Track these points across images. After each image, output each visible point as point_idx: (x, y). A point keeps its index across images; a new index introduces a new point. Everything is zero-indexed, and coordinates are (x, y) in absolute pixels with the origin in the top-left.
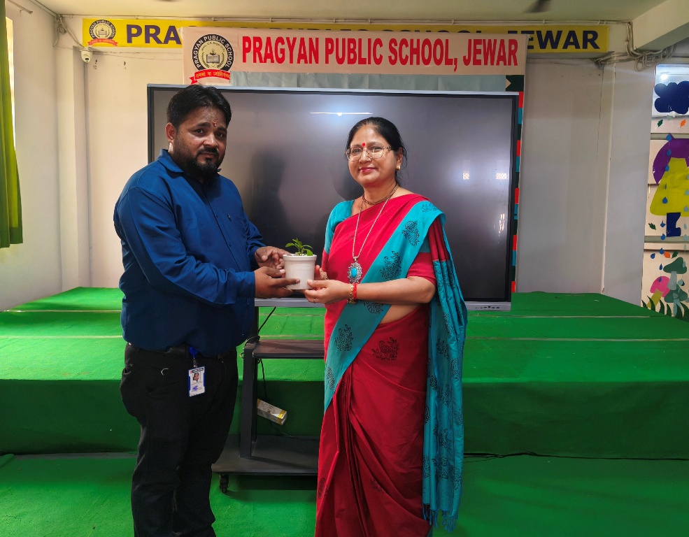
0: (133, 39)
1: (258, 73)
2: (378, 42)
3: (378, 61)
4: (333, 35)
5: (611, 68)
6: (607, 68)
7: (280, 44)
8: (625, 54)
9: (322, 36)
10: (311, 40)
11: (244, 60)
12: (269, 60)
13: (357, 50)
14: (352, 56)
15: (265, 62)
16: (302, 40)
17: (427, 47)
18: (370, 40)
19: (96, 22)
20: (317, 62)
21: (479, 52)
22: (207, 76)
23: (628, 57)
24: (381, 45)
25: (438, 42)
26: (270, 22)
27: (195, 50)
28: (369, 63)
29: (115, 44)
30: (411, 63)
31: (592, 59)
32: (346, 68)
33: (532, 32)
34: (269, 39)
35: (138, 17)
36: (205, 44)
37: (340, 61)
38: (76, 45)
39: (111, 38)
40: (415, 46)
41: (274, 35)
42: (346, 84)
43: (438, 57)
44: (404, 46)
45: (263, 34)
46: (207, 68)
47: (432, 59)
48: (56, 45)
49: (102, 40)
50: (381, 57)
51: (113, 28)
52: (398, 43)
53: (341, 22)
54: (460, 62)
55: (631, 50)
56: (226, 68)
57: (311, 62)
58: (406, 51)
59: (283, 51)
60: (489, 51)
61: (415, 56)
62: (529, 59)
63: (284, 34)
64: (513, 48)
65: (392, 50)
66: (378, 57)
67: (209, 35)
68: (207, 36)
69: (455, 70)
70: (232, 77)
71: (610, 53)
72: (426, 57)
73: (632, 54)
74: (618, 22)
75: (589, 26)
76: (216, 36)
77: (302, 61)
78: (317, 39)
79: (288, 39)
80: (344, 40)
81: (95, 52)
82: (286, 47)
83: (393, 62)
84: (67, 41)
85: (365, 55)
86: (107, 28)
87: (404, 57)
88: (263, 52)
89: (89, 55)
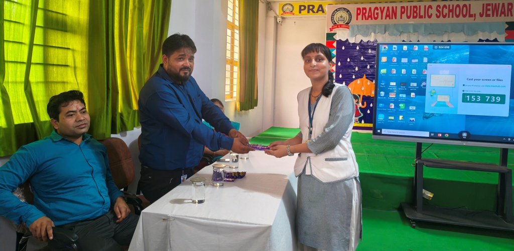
0: (302, 11)
1: (364, 25)
2: (430, 7)
3: (430, 17)
4: (405, 5)
7: (376, 10)
9: (399, 5)
10: (393, 7)
11: (357, 19)
12: (370, 19)
13: (418, 12)
14: (415, 14)
15: (368, 19)
16: (388, 8)
17: (458, 9)
18: (425, 6)
19: (285, 5)
20: (396, 18)
21: (489, 10)
22: (338, 27)
24: (432, 9)
25: (465, 6)
27: (333, 15)
28: (425, 17)
29: (294, 14)
30: (449, 17)
32: (412, 21)
34: (370, 8)
35: (305, 1)
36: (338, 12)
37: (408, 17)
38: (276, 15)
39: (291, 12)
40: (451, 8)
41: (373, 6)
43: (464, 13)
44: (445, 8)
45: (367, 6)
46: (338, 24)
47: (461, 15)
49: (288, 13)
50: (431, 14)
51: (293, 7)
52: (441, 7)
54: (478, 16)
56: (348, 23)
57: (392, 18)
58: (446, 11)
59: (377, 14)
60: (495, 9)
61: (451, 13)
63: (378, 5)
64: (510, 7)
65: (438, 11)
66: (430, 14)
68: (339, 9)
69: (474, 20)
70: (350, 28)
76: (343, 8)
77: (388, 18)
78: (396, 7)
79: (380, 8)
80: (411, 7)
81: (283, 18)
82: (379, 11)
83: (438, 17)
84: (272, 14)
85: (422, 13)
86: (290, 7)
87: (444, 14)
88: (367, 15)
89: (281, 19)
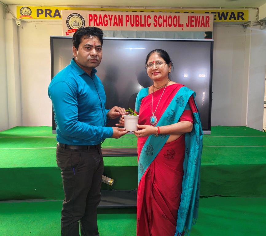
0: (40, 15)
3: (149, 25)
4: (129, 14)
5: (250, 28)
6: (248, 28)
7: (105, 18)
8: (255, 22)
9: (124, 14)
10: (119, 16)
11: (90, 25)
12: (101, 25)
13: (140, 20)
14: (137, 23)
16: (115, 16)
17: (170, 19)
18: (145, 16)
19: (23, 8)
20: (122, 25)
21: (193, 21)
23: (257, 23)
24: (150, 18)
25: (175, 17)
26: (101, 8)
27: (68, 20)
28: (145, 26)
29: (32, 17)
30: (164, 26)
31: (242, 24)
32: (135, 28)
33: (215, 13)
34: (100, 16)
35: (42, 6)
36: (72, 17)
37: (132, 25)
38: (14, 18)
39: (29, 15)
40: (165, 19)
41: (103, 14)
42: (135, 36)
44: (160, 19)
45: (98, 13)
47: (173, 24)
48: (5, 18)
51: (31, 10)
52: (158, 18)
53: (132, 8)
54: (185, 26)
55: (258, 20)
57: (119, 26)
58: (161, 21)
59: (107, 21)
60: (197, 21)
61: (165, 23)
62: (215, 24)
63: (107, 13)
64: (207, 20)
65: (155, 21)
66: (149, 23)
67: (74, 14)
68: (73, 14)
69: (183, 29)
71: (249, 22)
72: (170, 23)
73: (259, 22)
74: (252, 8)
75: (240, 10)
76: (77, 14)
77: (116, 25)
78: (122, 16)
79: (109, 15)
80: (134, 16)
81: (22, 21)
83: (155, 26)
84: (10, 16)
85: (143, 23)
86: (28, 11)
87: (160, 24)
89: (20, 22)
